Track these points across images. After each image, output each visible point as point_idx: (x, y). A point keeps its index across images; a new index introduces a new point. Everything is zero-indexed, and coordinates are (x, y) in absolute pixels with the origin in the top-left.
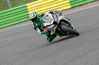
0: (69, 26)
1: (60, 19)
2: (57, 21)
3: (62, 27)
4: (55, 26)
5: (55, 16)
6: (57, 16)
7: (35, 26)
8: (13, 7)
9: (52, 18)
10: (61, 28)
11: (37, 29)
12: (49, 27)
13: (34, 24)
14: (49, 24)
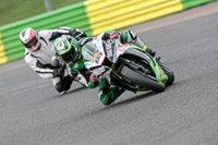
0: (140, 69)
1: (119, 53)
2: (112, 58)
3: (123, 73)
4: (107, 70)
5: (109, 46)
6: (113, 45)
7: (72, 70)
8: (54, 8)
14: (95, 65)
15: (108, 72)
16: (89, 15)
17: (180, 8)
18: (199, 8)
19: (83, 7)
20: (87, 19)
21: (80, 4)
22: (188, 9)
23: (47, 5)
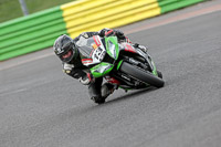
16: (65, 19)
17: (158, 12)
18: (178, 12)
19: (60, 11)
20: (64, 23)
21: (56, 8)
22: (166, 13)
23: (23, 8)
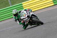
0: (37, 18)
1: (31, 14)
7: (15, 19)
8: (12, 5)
9: (26, 13)
10: (32, 20)
11: (17, 21)
12: (25, 20)
13: (15, 18)
15: (29, 19)
